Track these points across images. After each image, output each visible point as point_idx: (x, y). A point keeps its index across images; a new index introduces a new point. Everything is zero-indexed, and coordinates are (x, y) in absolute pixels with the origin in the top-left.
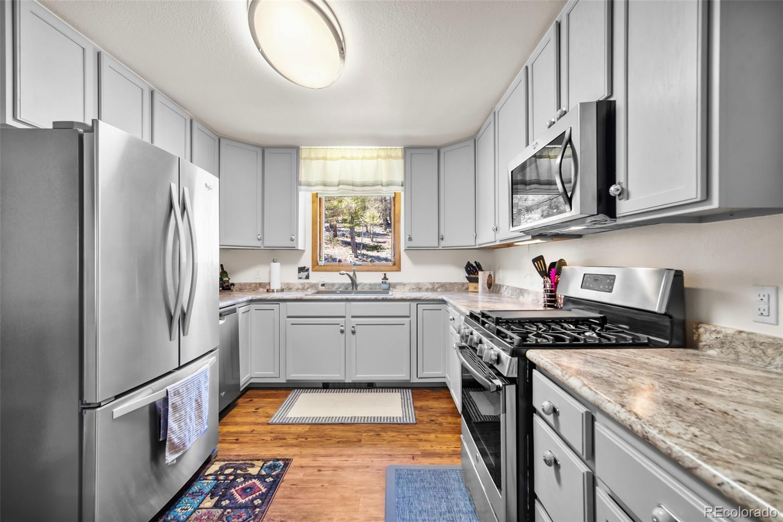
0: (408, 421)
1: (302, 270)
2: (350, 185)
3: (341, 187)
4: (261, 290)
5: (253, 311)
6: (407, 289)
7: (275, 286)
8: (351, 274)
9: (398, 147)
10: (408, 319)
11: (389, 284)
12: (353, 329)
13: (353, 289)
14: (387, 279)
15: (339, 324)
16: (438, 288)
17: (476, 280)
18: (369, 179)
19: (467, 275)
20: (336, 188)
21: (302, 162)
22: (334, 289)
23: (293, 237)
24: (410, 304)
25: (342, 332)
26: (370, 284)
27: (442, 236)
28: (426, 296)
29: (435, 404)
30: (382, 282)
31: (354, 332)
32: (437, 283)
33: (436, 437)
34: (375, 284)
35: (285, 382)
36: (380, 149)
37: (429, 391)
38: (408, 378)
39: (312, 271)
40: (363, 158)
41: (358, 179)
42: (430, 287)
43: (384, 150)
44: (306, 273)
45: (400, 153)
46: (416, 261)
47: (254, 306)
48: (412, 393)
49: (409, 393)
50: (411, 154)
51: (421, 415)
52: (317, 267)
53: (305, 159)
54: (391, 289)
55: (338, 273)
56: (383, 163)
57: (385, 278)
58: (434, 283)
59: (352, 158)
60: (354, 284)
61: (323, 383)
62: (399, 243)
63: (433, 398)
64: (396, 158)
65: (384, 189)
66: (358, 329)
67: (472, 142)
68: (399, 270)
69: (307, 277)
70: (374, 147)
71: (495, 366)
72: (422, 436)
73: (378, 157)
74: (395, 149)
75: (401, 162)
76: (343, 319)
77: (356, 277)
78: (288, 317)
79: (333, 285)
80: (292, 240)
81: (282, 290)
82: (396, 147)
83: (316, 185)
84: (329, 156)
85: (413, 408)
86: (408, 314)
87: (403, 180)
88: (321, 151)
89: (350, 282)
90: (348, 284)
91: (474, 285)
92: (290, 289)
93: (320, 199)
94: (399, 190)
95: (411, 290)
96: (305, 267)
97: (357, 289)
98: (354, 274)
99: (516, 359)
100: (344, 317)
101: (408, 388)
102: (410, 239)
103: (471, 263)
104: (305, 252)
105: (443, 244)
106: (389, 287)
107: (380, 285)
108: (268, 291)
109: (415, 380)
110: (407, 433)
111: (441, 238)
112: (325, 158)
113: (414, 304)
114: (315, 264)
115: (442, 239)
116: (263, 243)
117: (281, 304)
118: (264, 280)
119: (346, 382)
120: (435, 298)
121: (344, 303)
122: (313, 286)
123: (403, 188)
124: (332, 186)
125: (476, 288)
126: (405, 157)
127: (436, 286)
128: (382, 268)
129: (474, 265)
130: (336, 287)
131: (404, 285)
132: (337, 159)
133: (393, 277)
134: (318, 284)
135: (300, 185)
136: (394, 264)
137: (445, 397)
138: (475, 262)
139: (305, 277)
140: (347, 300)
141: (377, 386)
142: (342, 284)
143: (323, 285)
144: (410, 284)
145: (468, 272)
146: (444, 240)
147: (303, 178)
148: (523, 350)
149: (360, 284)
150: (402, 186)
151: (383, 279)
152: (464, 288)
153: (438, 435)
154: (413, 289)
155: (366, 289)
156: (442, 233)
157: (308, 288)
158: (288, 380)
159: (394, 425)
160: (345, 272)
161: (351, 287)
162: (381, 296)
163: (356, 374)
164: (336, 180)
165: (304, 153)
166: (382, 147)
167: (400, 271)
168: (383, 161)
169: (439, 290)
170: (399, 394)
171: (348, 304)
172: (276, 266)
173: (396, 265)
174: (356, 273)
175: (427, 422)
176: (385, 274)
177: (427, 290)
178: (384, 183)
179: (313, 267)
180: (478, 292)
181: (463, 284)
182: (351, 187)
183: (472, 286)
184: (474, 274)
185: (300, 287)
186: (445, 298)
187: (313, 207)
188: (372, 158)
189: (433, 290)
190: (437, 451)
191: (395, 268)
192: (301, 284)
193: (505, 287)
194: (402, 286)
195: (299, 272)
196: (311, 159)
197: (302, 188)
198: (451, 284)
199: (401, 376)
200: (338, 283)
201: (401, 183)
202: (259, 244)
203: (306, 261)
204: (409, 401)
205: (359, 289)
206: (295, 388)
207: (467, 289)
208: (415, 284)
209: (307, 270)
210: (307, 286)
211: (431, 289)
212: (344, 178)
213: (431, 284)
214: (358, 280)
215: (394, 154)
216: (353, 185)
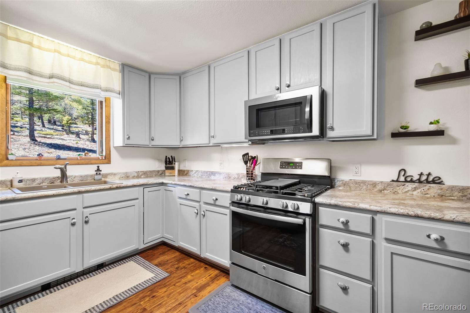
0: (163, 276)
3: (55, 80)
6: (117, 177)
8: (63, 167)
9: (116, 62)
11: (103, 175)
12: (85, 219)
13: (63, 182)
14: (101, 171)
15: (70, 218)
16: (142, 175)
17: (173, 168)
19: (165, 165)
22: (35, 185)
24: (139, 189)
25: (73, 224)
26: (81, 176)
27: (153, 138)
28: (151, 182)
29: (166, 257)
30: (97, 174)
31: (87, 222)
32: (141, 171)
33: (192, 276)
36: (100, 57)
37: (151, 251)
40: (82, 60)
42: (136, 175)
43: (102, 59)
45: (118, 67)
49: (139, 258)
50: (129, 71)
51: (166, 268)
52: (6, 162)
57: (98, 170)
58: (139, 172)
59: (68, 56)
60: (64, 176)
61: (43, 286)
62: (109, 141)
63: (160, 254)
64: (115, 70)
66: (92, 218)
67: (177, 78)
70: (93, 54)
72: (183, 280)
73: (97, 64)
74: (114, 62)
75: (118, 74)
76: (74, 212)
77: (67, 170)
79: (34, 180)
82: (115, 61)
84: (35, 42)
85: (155, 266)
86: (137, 197)
87: (121, 89)
89: (58, 174)
90: (55, 178)
91: (170, 171)
95: (121, 179)
97: (67, 182)
98: (66, 168)
100: (75, 209)
102: (129, 138)
105: (152, 143)
107: (91, 176)
109: (142, 246)
110: (172, 284)
112: (30, 44)
113: (142, 189)
119: (77, 272)
122: (2, 184)
123: (120, 96)
124: (41, 76)
126: (122, 72)
127: (141, 174)
128: (94, 162)
131: (115, 174)
132: (49, 50)
133: (105, 169)
136: (106, 158)
137: (166, 250)
140: (79, 193)
141: (107, 264)
142: (46, 179)
143: (21, 181)
145: (166, 163)
146: (154, 140)
149: (69, 177)
150: (120, 94)
151: (96, 171)
152: (159, 174)
153: (192, 274)
154: (122, 178)
155: (76, 181)
156: (153, 135)
159: (156, 285)
161: (61, 181)
164: (47, 71)
166: (101, 56)
167: (110, 163)
168: (102, 69)
169: (142, 176)
174: (68, 166)
175: (176, 271)
176: (98, 167)
177: (134, 177)
178: (102, 88)
179: (2, 161)
180: (175, 176)
183: (168, 172)
184: (170, 164)
186: (165, 181)
188: (90, 63)
189: (138, 177)
190: (203, 283)
191: (106, 161)
193: (194, 172)
194: (113, 176)
198: (150, 171)
201: (118, 92)
204: (146, 263)
207: (164, 174)
208: (123, 173)
211: (137, 176)
212: (56, 72)
213: (136, 172)
214: (68, 173)
215: (112, 65)
216: (70, 82)
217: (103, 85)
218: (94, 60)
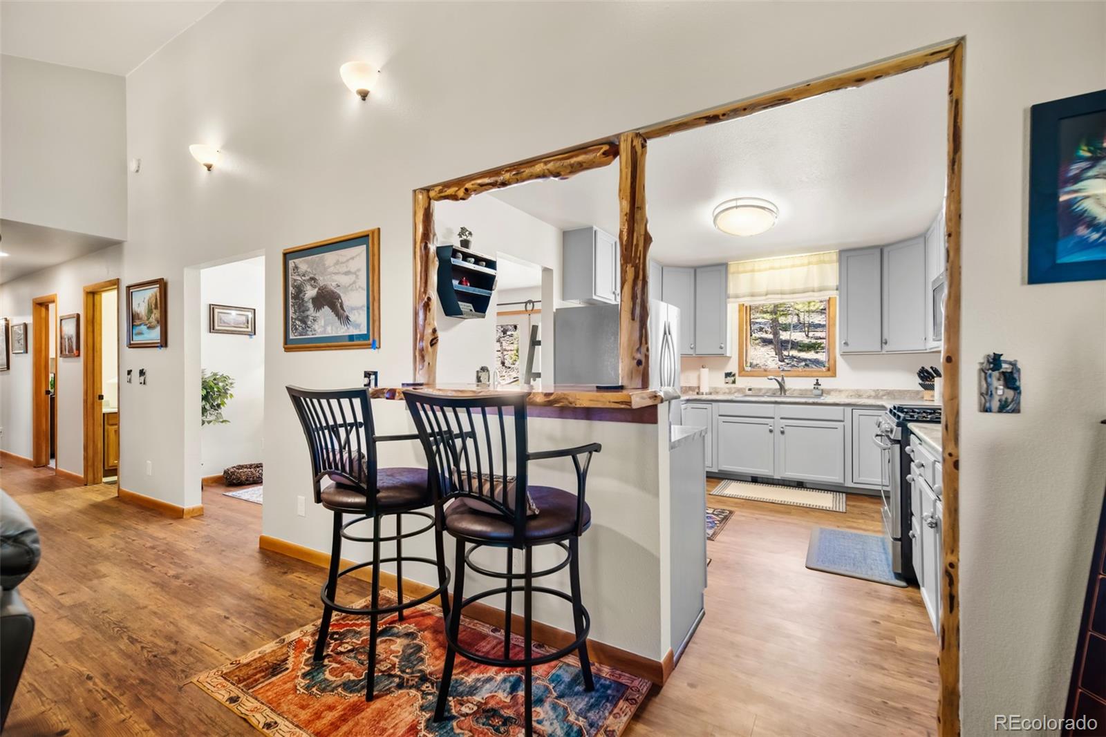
0: (838, 510)
1: (728, 375)
2: (778, 294)
3: (769, 296)
4: (691, 392)
5: (689, 409)
6: (843, 394)
7: (705, 389)
8: (780, 379)
9: (833, 252)
10: (842, 423)
11: (822, 390)
12: (782, 429)
13: (781, 394)
14: (820, 385)
15: (767, 424)
16: (884, 395)
17: (931, 388)
18: (800, 286)
19: (921, 382)
20: (764, 298)
21: (730, 277)
22: (761, 394)
23: (722, 345)
24: (844, 410)
25: (771, 431)
26: (800, 390)
27: (886, 340)
28: (863, 402)
30: (814, 388)
31: (782, 433)
32: (882, 390)
33: (864, 521)
34: (806, 390)
35: (717, 471)
36: (812, 255)
37: (867, 498)
38: (842, 481)
39: (739, 376)
40: (793, 266)
41: (787, 288)
42: (873, 394)
43: (815, 256)
44: (733, 378)
45: (835, 257)
46: (854, 367)
47: (690, 405)
48: (847, 498)
49: (843, 495)
50: (848, 257)
51: (852, 509)
52: (743, 372)
53: (733, 273)
54: (824, 395)
55: (766, 378)
56: (815, 268)
57: (817, 384)
58: (878, 390)
59: (781, 268)
60: (782, 388)
61: (752, 477)
62: (834, 348)
63: (870, 502)
64: (830, 262)
65: (816, 294)
66: (787, 430)
67: (922, 239)
68: (834, 375)
69: (734, 382)
70: (802, 255)
71: (889, 434)
72: (849, 519)
73: (809, 263)
74: (829, 253)
75: (836, 266)
76: (772, 420)
77: (784, 383)
78: (720, 416)
79: (760, 390)
80: (721, 348)
81: (711, 394)
83: (744, 296)
84: (756, 267)
85: (844, 504)
86: (842, 419)
87: (838, 284)
88: (749, 264)
89: (778, 387)
90: (776, 389)
91: (930, 392)
92: (717, 393)
93: (746, 307)
94: (834, 294)
95: (849, 396)
96: (731, 373)
97: (785, 395)
98: (783, 379)
99: (900, 428)
100: (773, 418)
101: (842, 492)
102: (846, 344)
103: (926, 368)
104: (732, 359)
105: (886, 348)
106: (822, 393)
107: (811, 391)
108: (698, 393)
109: (849, 484)
110: (834, 516)
111: (884, 342)
112: (753, 271)
113: (849, 409)
114: (741, 369)
115: (886, 343)
116: (695, 351)
117: (713, 404)
118: (694, 384)
119: (775, 477)
120: (874, 404)
121: (773, 405)
122: (739, 390)
123: (838, 292)
124: (760, 295)
125: (933, 396)
126: (840, 261)
127: (881, 393)
128: (814, 374)
129: (930, 370)
130: (763, 391)
131: (840, 391)
132: (765, 270)
133: (826, 383)
134: (745, 389)
135: (729, 298)
136: (829, 370)
138: (932, 368)
139: (731, 382)
140: (776, 403)
141: (808, 486)
142: (770, 389)
143: (750, 390)
144: (847, 391)
145: (922, 378)
146: (888, 344)
147: (731, 291)
148: (907, 423)
149: (789, 389)
150: (837, 289)
151: (815, 385)
152: (919, 397)
153: (866, 521)
154: (851, 395)
155: (795, 394)
156: (885, 336)
157: (735, 392)
158: (719, 470)
159: (822, 510)
160: (773, 377)
161: (779, 393)
162: (811, 400)
163: (785, 471)
164: (763, 289)
165: (732, 269)
167: (835, 377)
168: (815, 266)
169: (884, 397)
170: (832, 495)
171: (777, 406)
172: (705, 372)
173: (832, 371)
174: (785, 378)
175: (858, 514)
176: (817, 380)
177: (869, 397)
178: (816, 289)
179: (740, 372)
180: (934, 400)
181: (918, 392)
182: (779, 296)
183: (927, 394)
184: (931, 380)
185: (727, 391)
187: (739, 316)
188: (802, 265)
189: (877, 397)
191: (829, 373)
192: (728, 388)
194: (836, 391)
195: (726, 377)
196: (738, 273)
197: (730, 300)
199: (836, 478)
200: (765, 389)
201: (835, 288)
202: (691, 352)
203: (733, 367)
204: (841, 500)
205: (787, 393)
206: (726, 479)
207: (923, 398)
208: (853, 391)
209: (734, 375)
210: (733, 391)
212: (772, 287)
213: (874, 391)
214: (787, 386)
215: (827, 258)
216: (782, 293)
217: (816, 285)
218: (806, 261)
